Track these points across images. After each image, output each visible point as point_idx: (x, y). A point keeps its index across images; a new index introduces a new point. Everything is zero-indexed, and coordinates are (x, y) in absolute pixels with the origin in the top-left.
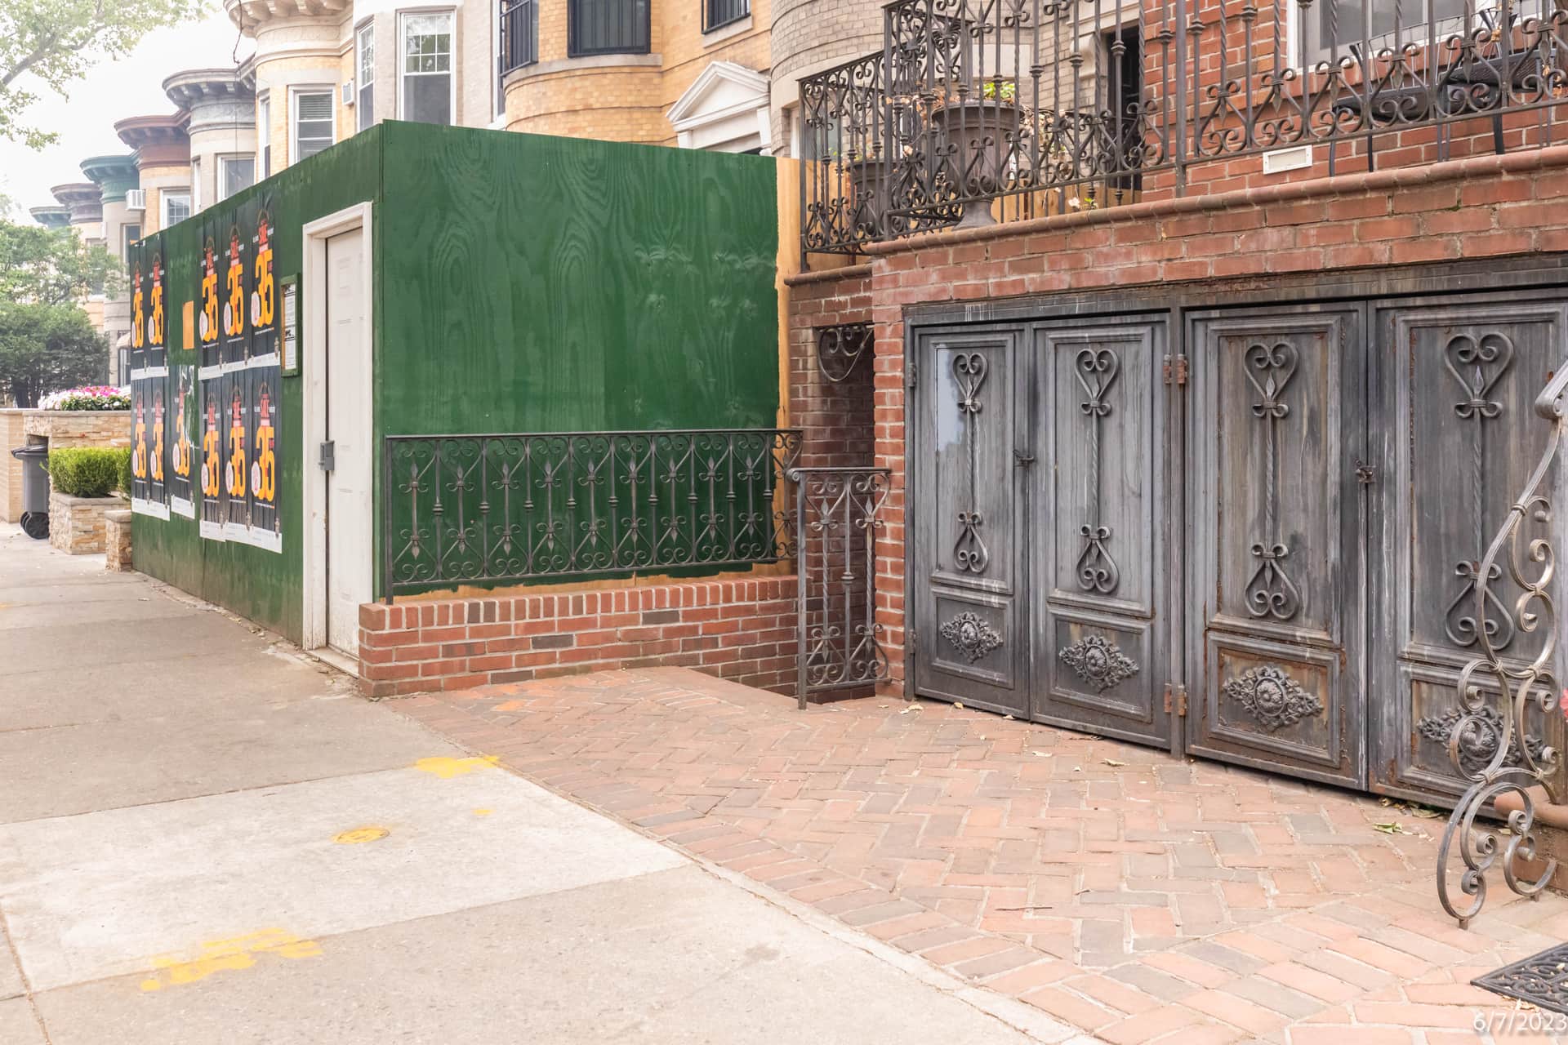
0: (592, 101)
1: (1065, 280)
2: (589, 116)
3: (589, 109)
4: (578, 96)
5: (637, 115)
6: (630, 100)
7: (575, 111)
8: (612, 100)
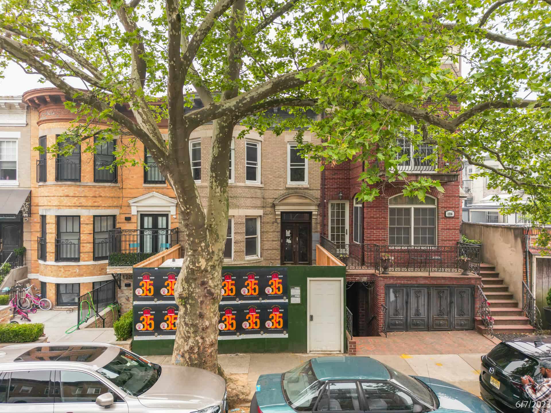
0: (102, 195)
1: (415, 283)
2: (100, 199)
3: (101, 196)
4: (97, 193)
5: (114, 199)
6: (112, 195)
7: (96, 197)
8: (108, 195)
